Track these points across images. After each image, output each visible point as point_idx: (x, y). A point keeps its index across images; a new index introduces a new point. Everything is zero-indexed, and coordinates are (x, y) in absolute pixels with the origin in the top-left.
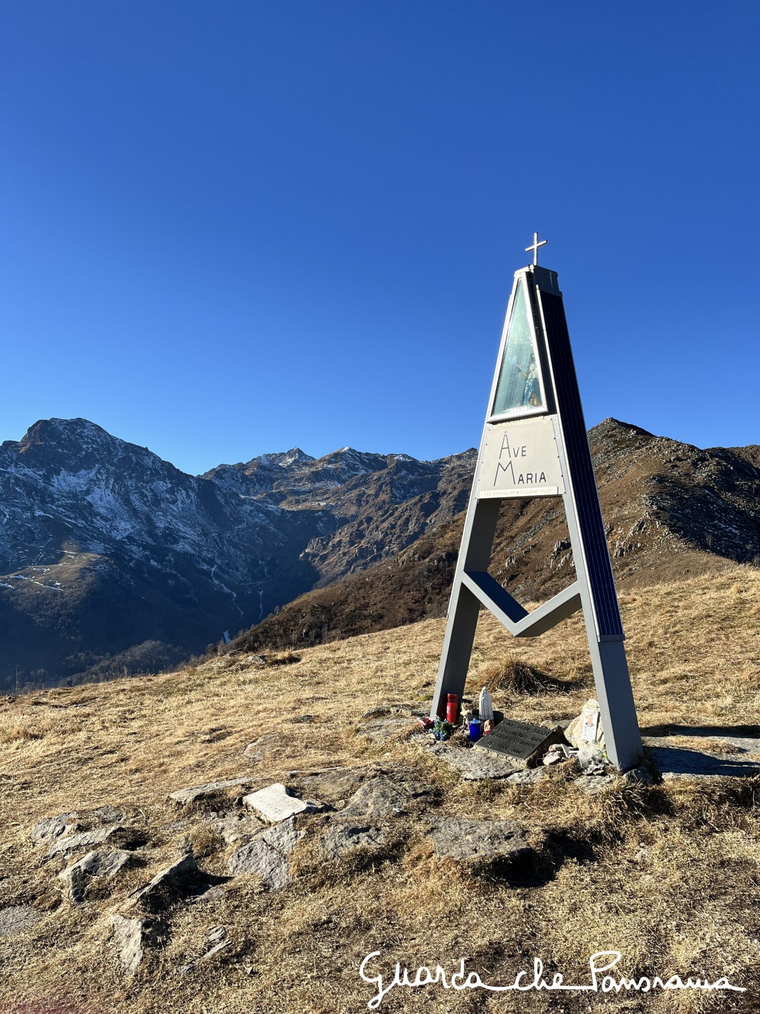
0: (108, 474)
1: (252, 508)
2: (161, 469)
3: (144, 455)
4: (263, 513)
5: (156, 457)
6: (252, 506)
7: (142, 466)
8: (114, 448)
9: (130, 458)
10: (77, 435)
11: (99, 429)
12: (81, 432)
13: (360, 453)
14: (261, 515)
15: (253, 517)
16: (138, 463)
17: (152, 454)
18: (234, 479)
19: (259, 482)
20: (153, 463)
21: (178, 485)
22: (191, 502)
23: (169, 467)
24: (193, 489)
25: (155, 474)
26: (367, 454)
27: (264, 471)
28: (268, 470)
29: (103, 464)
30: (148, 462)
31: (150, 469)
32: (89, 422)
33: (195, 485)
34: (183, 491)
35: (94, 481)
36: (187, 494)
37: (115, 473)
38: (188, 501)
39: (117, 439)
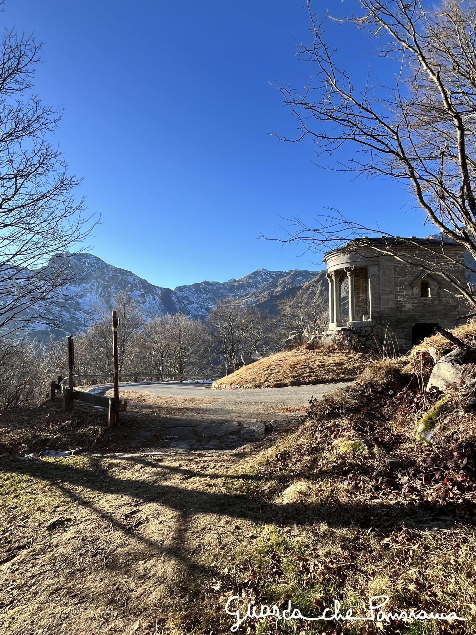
0: (99, 286)
1: (198, 306)
2: (138, 283)
3: (128, 275)
4: (205, 309)
5: (136, 277)
6: (198, 305)
7: (125, 281)
8: (107, 271)
9: (117, 277)
10: (82, 262)
11: (98, 259)
12: (85, 261)
13: (270, 271)
14: (203, 310)
15: (197, 312)
16: (122, 279)
17: (134, 275)
18: (190, 292)
19: (205, 292)
20: (134, 280)
21: (148, 292)
22: (156, 303)
23: (144, 282)
24: (157, 295)
25: (134, 286)
26: (275, 272)
27: (209, 286)
28: (212, 285)
29: (97, 280)
30: (131, 279)
31: (131, 284)
32: (92, 255)
33: (159, 292)
34: (151, 296)
35: (88, 289)
36: (154, 298)
37: (103, 285)
38: (153, 302)
39: (110, 265)
